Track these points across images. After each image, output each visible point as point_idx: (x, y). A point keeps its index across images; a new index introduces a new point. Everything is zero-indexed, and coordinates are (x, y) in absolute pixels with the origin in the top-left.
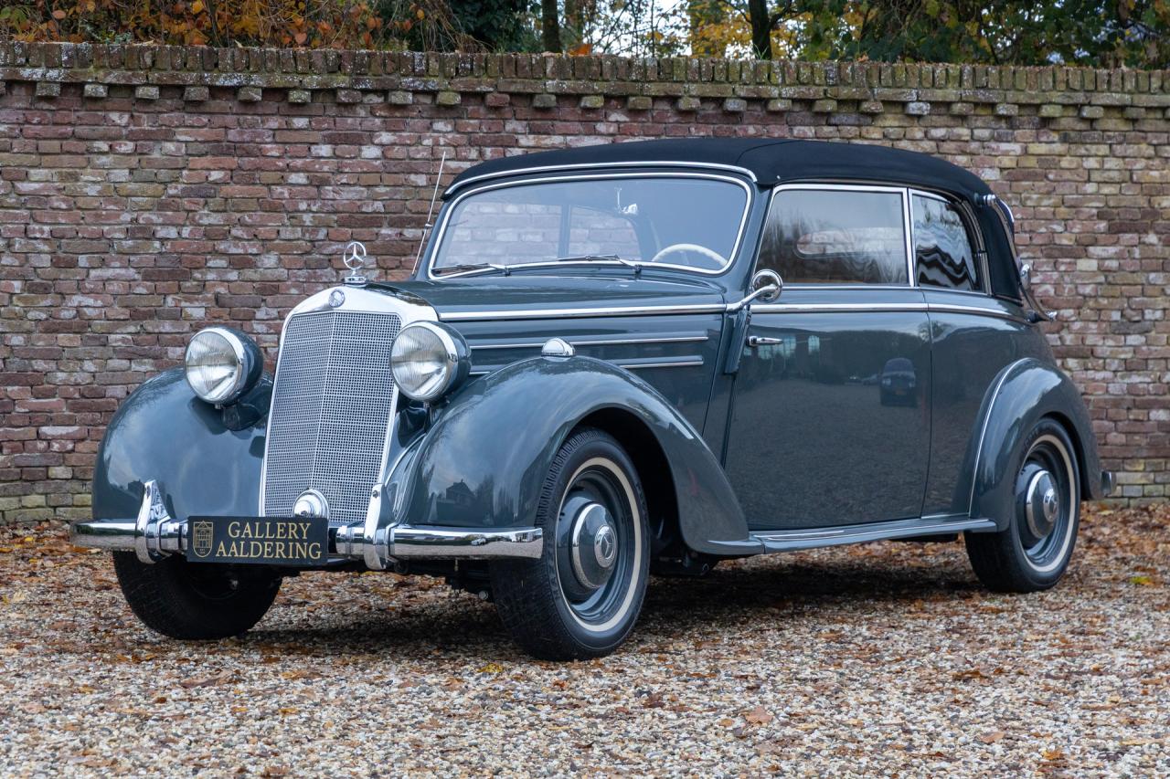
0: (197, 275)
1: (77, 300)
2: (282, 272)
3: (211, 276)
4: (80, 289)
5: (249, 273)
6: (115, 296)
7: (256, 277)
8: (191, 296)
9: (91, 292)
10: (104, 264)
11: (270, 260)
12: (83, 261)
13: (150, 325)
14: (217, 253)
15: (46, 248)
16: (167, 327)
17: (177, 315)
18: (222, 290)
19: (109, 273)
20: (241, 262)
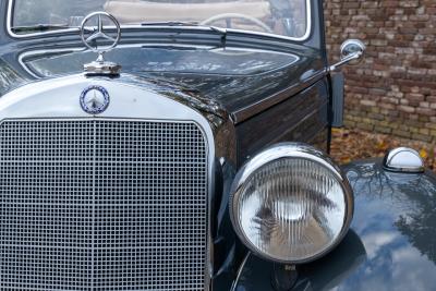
0: (391, 18)
1: (348, 30)
2: (427, 16)
3: (396, 19)
4: (349, 25)
5: (412, 17)
6: (361, 28)
7: (415, 19)
8: (388, 28)
9: (352, 26)
10: (357, 14)
11: (421, 10)
12: (350, 12)
13: (373, 42)
14: (399, 7)
15: (337, 6)
16: (379, 43)
17: (383, 38)
18: (401, 25)
19: (358, 17)
20: (409, 12)
